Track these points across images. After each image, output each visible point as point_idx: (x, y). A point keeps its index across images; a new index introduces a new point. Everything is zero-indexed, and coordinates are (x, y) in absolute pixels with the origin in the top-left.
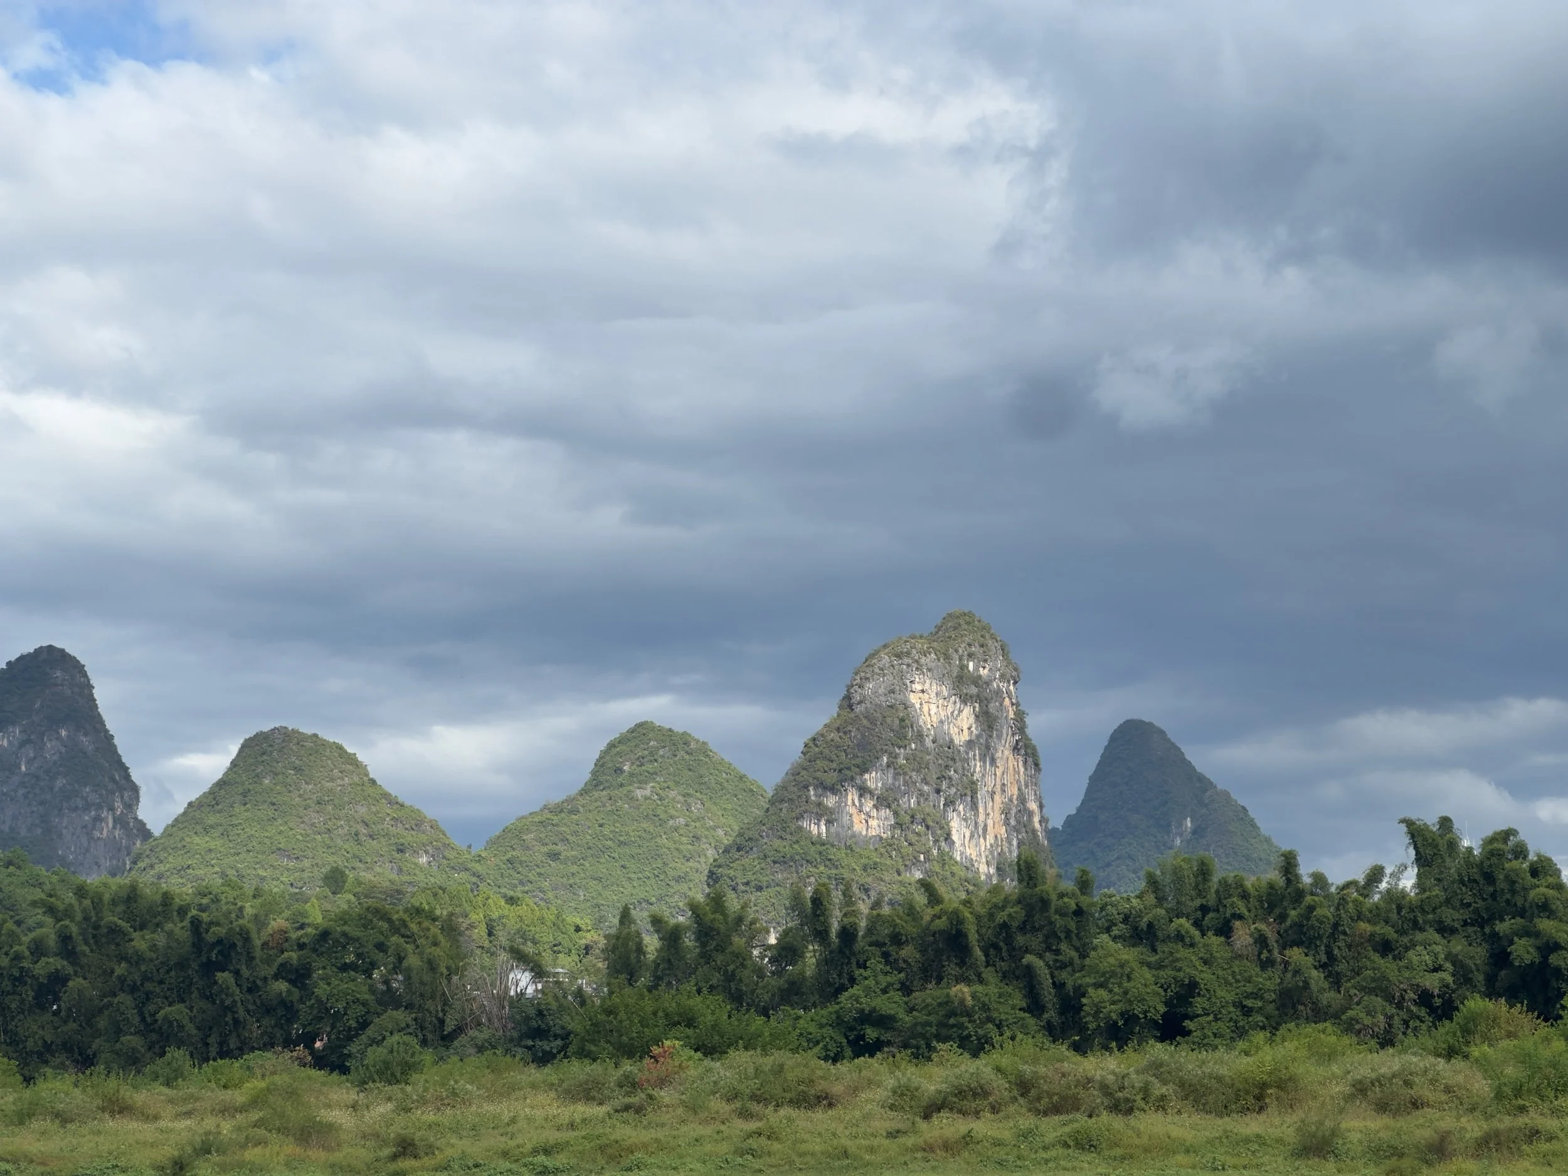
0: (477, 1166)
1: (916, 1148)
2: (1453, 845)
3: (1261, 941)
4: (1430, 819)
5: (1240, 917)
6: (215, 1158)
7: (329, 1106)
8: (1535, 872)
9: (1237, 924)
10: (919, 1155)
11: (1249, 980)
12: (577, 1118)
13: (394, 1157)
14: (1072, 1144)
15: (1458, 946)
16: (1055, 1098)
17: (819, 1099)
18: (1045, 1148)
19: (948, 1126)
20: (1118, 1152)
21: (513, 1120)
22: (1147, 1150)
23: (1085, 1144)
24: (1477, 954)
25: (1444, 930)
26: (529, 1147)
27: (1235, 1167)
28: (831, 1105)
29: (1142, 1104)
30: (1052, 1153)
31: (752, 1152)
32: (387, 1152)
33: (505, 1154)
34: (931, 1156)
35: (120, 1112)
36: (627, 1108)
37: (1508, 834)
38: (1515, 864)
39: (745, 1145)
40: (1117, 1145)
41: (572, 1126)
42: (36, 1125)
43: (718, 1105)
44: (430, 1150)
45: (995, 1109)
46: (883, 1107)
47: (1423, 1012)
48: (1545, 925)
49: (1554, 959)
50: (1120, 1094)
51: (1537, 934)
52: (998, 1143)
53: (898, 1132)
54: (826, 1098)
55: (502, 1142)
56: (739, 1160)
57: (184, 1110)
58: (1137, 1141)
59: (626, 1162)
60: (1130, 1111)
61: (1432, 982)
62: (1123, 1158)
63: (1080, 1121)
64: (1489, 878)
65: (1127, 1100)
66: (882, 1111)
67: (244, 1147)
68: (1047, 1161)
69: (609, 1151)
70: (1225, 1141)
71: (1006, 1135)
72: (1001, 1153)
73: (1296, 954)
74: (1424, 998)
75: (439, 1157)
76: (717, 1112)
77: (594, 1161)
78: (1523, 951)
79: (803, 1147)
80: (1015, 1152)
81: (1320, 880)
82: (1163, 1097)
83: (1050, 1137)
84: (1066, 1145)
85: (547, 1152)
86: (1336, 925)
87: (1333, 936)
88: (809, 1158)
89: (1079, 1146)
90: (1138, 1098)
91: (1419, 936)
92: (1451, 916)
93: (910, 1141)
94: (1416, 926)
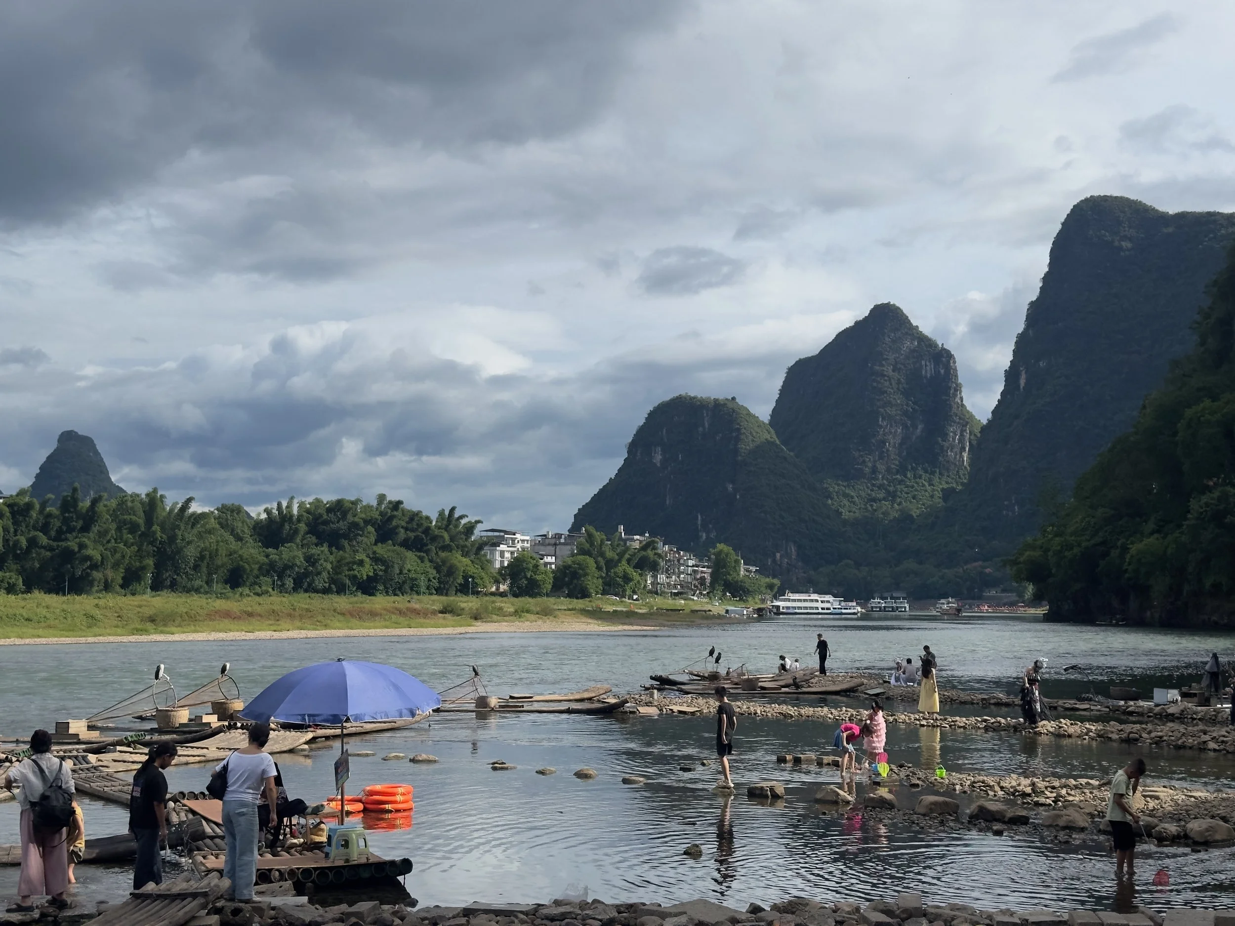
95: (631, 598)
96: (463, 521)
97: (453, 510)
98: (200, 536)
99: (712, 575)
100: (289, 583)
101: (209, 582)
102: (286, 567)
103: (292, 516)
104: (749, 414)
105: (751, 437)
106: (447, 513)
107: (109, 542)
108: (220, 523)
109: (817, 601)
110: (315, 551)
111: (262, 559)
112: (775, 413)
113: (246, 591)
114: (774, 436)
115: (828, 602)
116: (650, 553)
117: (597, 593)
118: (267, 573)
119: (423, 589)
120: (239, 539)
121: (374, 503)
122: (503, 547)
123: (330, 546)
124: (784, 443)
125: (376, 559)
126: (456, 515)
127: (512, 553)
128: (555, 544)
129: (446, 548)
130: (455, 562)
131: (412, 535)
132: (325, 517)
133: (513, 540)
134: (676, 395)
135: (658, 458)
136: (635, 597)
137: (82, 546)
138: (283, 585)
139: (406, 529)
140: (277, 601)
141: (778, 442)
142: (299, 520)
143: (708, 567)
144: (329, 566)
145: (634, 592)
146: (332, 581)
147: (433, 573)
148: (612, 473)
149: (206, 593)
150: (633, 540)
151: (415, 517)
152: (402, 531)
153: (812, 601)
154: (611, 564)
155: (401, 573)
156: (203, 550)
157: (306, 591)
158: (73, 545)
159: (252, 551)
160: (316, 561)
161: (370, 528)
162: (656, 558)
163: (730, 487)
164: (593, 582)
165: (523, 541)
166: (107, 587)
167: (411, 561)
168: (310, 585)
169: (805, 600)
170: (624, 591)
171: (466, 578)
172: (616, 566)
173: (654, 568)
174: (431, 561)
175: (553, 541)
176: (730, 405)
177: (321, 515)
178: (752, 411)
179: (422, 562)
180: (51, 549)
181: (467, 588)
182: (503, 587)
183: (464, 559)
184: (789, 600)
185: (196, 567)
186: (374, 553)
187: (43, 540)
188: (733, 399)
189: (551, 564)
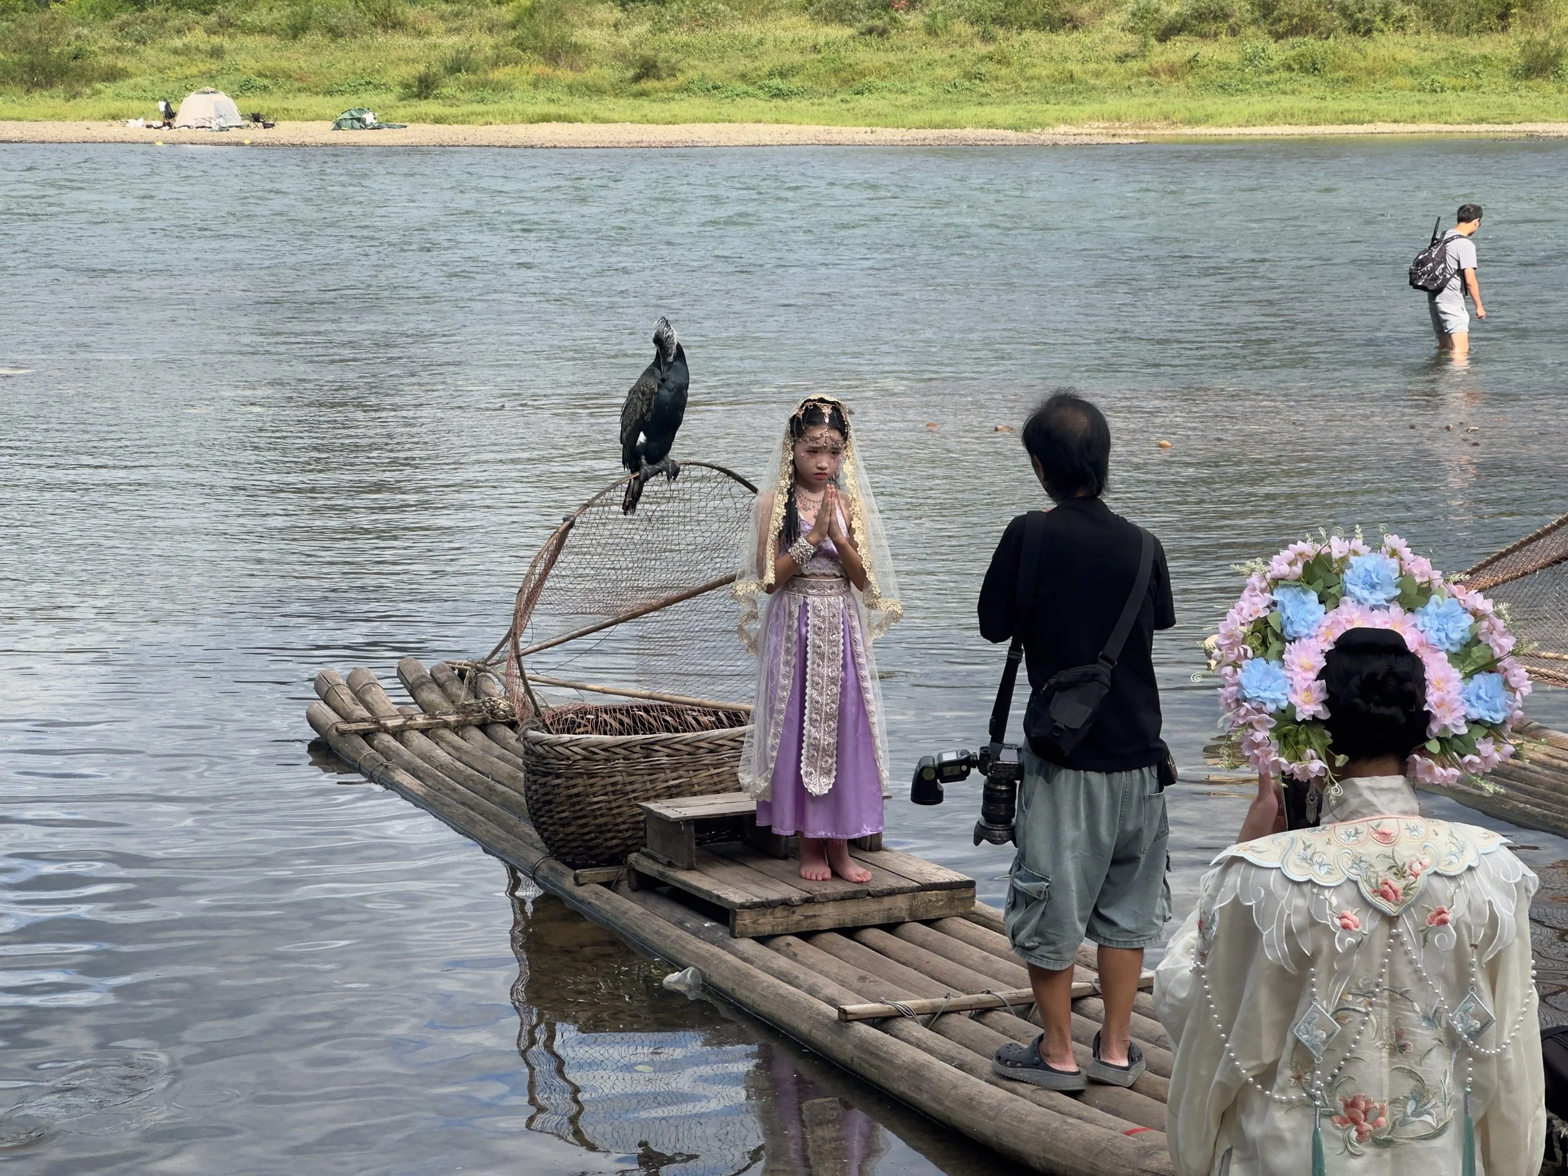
0: (715, 88)
1: (1141, 73)
6: (463, 76)
7: (591, 25)
10: (1144, 79)
12: (821, 40)
13: (637, 79)
14: (1296, 67)
16: (1295, 20)
17: (1064, 21)
18: (1270, 72)
19: (1179, 49)
20: (1342, 74)
21: (761, 42)
22: (1370, 72)
23: (1311, 67)
26: (766, 70)
27: (1454, 88)
28: (1075, 27)
29: (1382, 25)
30: (1276, 76)
31: (979, 76)
32: (631, 73)
33: (743, 77)
34: (1154, 80)
35: (394, 27)
36: (870, 31)
39: (974, 70)
40: (1341, 68)
41: (815, 49)
42: (308, 38)
43: (961, 27)
44: (673, 72)
45: (1234, 32)
46: (1123, 30)
50: (1359, 15)
52: (1224, 67)
53: (1127, 56)
54: (1071, 20)
55: (744, 64)
56: (967, 84)
57: (455, 26)
58: (1362, 64)
59: (858, 86)
60: (1368, 32)
62: (1346, 80)
63: (1311, 44)
65: (1366, 21)
66: (1122, 34)
67: (495, 65)
68: (1268, 84)
69: (843, 74)
70: (1451, 62)
71: (1234, 58)
72: (1224, 77)
75: (681, 79)
76: (960, 35)
77: (828, 84)
79: (1030, 72)
80: (1239, 75)
82: (1402, 19)
83: (1278, 59)
84: (1290, 68)
85: (783, 75)
88: (1035, 83)
89: (1303, 69)
90: (1378, 18)
93: (1134, 65)
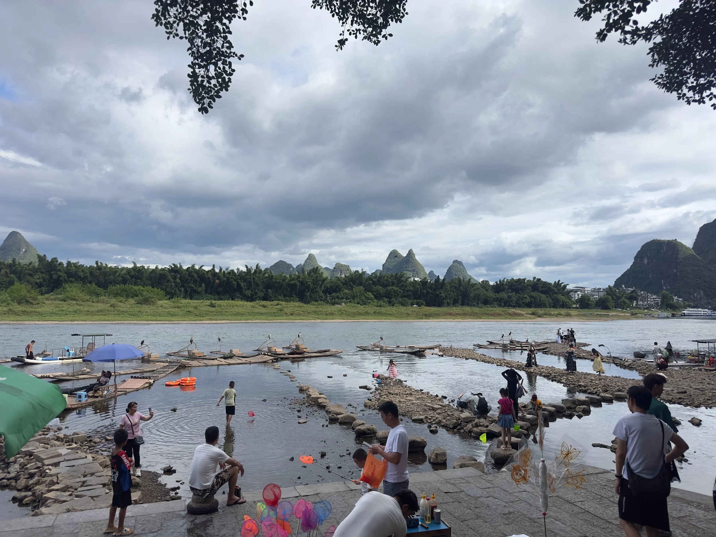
2: (45, 259)
3: (6, 272)
4: (42, 255)
5: (3, 268)
8: (59, 264)
9: (2, 269)
11: (3, 279)
15: (44, 275)
24: (47, 277)
25: (42, 273)
37: (56, 258)
38: (56, 263)
47: (36, 286)
48: (59, 273)
49: (60, 278)
51: (57, 274)
61: (38, 281)
64: (51, 265)
73: (12, 275)
74: (36, 283)
78: (55, 277)
81: (19, 263)
86: (21, 271)
87: (21, 273)
91: (37, 273)
92: (43, 270)
94: (37, 272)
95: (626, 309)
96: (563, 285)
97: (559, 281)
98: (475, 290)
99: (661, 301)
100: (503, 304)
101: (478, 304)
102: (501, 299)
103: (503, 284)
104: (682, 245)
105: (683, 253)
106: (557, 282)
107: (448, 291)
108: (482, 286)
109: (701, 311)
110: (511, 294)
111: (494, 296)
112: (695, 244)
113: (489, 306)
114: (693, 252)
115: (706, 311)
116: (634, 294)
117: (613, 308)
118: (496, 301)
119: (548, 306)
120: (487, 290)
121: (532, 280)
122: (578, 293)
123: (516, 293)
124: (698, 254)
125: (531, 297)
126: (560, 283)
127: (582, 294)
128: (598, 292)
129: (556, 293)
130: (559, 298)
131: (544, 289)
132: (514, 284)
133: (584, 291)
134: (652, 239)
135: (646, 261)
136: (628, 309)
137: (441, 293)
138: (501, 304)
139: (542, 287)
140: (498, 310)
141: (695, 254)
142: (506, 285)
143: (660, 299)
144: (515, 299)
145: (628, 307)
146: (516, 303)
147: (551, 301)
148: (629, 267)
149: (477, 306)
150: (628, 290)
151: (545, 284)
152: (540, 288)
153: (699, 311)
154: (619, 298)
155: (540, 301)
156: (476, 294)
157: (508, 306)
158: (438, 293)
159: (491, 294)
160: (511, 297)
161: (529, 287)
162: (637, 296)
163: (675, 271)
164: (611, 304)
165: (588, 290)
166: (448, 304)
167: (543, 297)
168: (509, 304)
169: (696, 311)
170: (624, 307)
171: (563, 303)
172: (621, 299)
173: (636, 299)
174: (550, 297)
175: (597, 291)
176: (674, 242)
177: (513, 283)
178: (684, 243)
179: (548, 298)
180: (433, 294)
181: (564, 306)
182: (578, 306)
183: (562, 297)
184: (689, 311)
185: (474, 299)
186: (531, 295)
187: (430, 291)
188: (676, 240)
189: (596, 298)
